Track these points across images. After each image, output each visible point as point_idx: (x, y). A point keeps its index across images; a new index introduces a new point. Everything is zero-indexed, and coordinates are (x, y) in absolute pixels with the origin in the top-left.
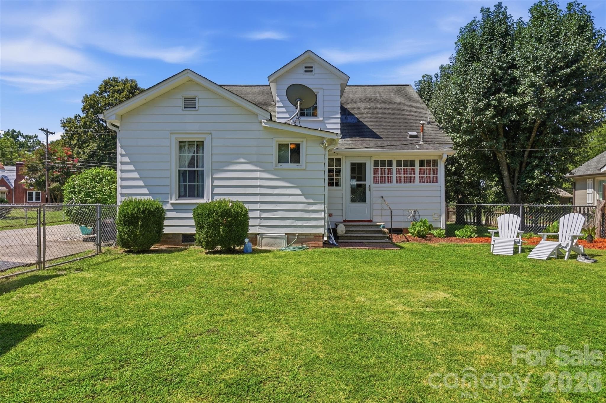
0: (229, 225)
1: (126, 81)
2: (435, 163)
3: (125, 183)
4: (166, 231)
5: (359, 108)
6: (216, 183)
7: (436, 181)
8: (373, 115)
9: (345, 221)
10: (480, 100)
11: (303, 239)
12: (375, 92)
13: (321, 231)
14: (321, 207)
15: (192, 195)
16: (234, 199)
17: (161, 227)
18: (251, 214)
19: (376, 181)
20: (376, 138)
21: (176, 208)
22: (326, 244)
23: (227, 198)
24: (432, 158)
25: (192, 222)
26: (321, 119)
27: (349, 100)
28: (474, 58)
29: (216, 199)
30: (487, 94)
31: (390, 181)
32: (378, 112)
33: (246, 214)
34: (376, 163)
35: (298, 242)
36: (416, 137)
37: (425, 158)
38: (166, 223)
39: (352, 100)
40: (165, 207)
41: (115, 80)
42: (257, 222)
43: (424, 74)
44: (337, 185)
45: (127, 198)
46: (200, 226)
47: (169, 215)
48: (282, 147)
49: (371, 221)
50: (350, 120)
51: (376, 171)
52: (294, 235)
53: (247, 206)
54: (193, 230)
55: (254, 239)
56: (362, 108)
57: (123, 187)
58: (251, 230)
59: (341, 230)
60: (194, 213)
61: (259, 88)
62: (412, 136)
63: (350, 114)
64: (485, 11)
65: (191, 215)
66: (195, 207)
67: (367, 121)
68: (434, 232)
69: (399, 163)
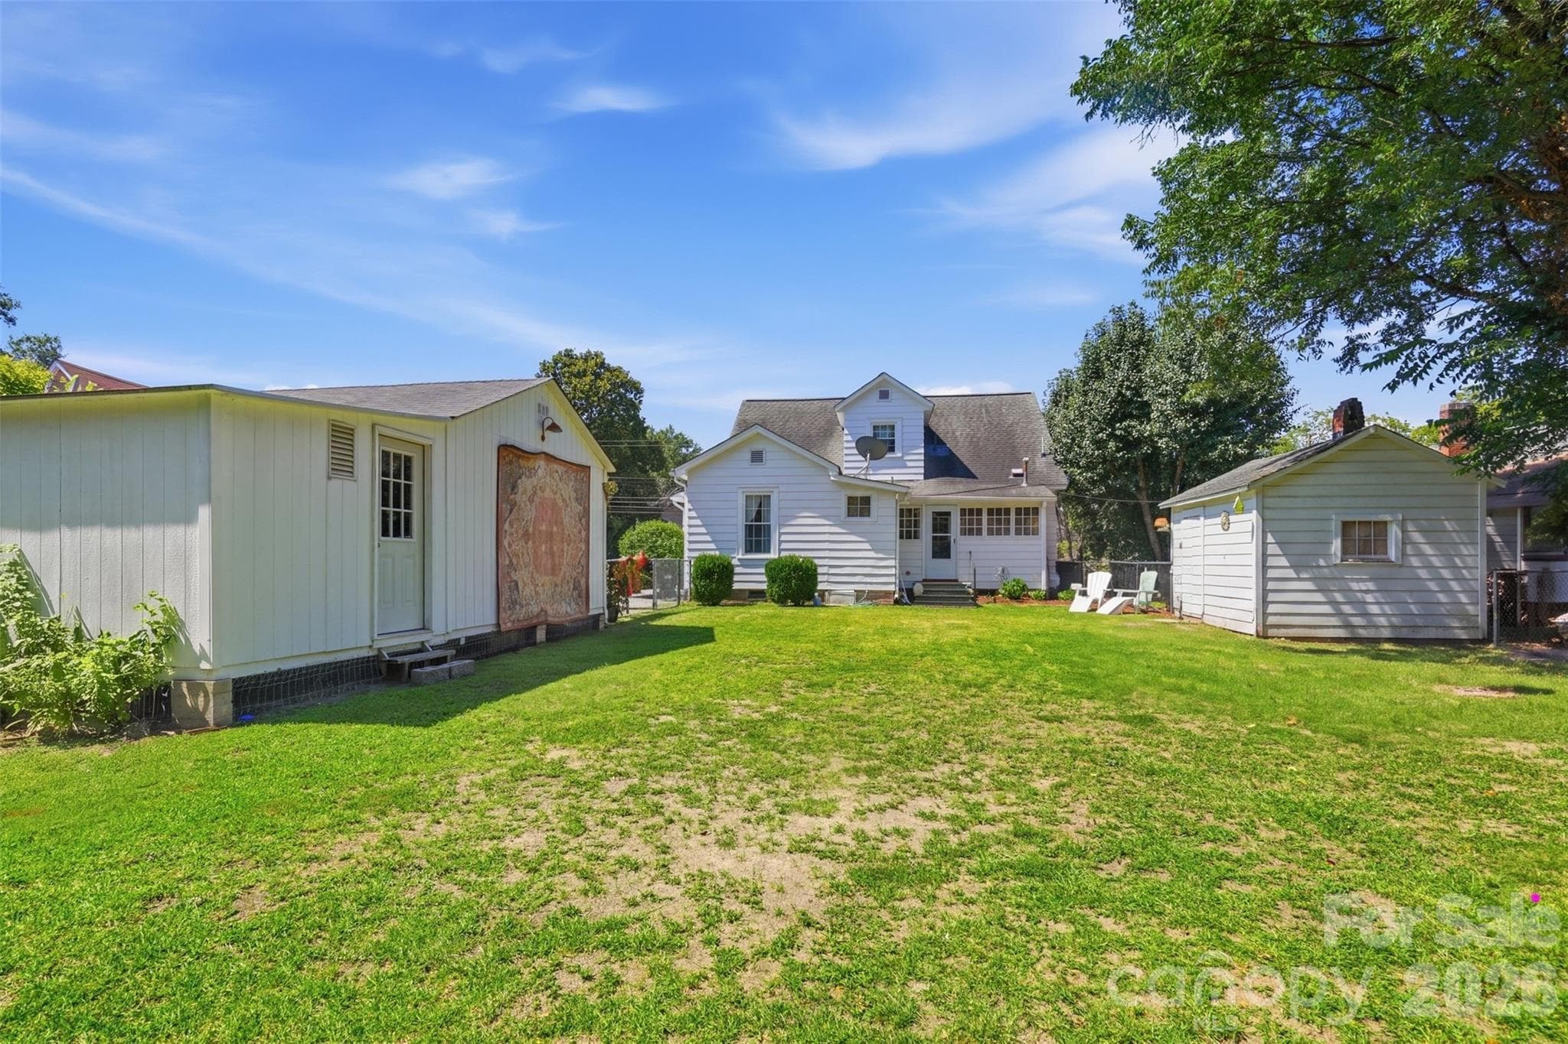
0: (800, 579)
1: (587, 358)
2: (1036, 511)
3: (693, 538)
4: (736, 586)
5: (954, 433)
6: (783, 538)
7: (1036, 532)
8: (971, 442)
9: (924, 580)
10: (1102, 430)
11: (874, 597)
12: (981, 406)
13: (892, 588)
14: (892, 563)
15: (758, 551)
16: (803, 554)
17: (731, 582)
18: (820, 570)
19: (963, 532)
20: (968, 477)
21: (744, 563)
22: (897, 602)
23: (797, 554)
24: (1031, 506)
25: (764, 578)
26: (899, 455)
27: (942, 420)
28: (1098, 375)
29: (783, 554)
30: (1111, 421)
31: (979, 532)
32: (979, 438)
33: (816, 570)
34: (963, 511)
35: (867, 599)
36: (1021, 475)
37: (1023, 506)
38: (736, 578)
39: (946, 420)
40: (735, 562)
41: (568, 354)
42: (825, 578)
43: (1062, 369)
44: (916, 537)
45: (701, 553)
46: (772, 580)
47: (737, 570)
48: (851, 500)
49: (956, 581)
50: (941, 452)
51: (963, 522)
52: (864, 591)
53: (817, 562)
54: (764, 587)
55: (822, 593)
56: (958, 434)
57: (690, 542)
58: (820, 587)
59: (918, 589)
60: (766, 566)
61: (821, 403)
62: (1016, 475)
63: (941, 443)
64: (1117, 311)
65: (763, 570)
66: (765, 563)
67: (963, 454)
68: (1032, 594)
69: (990, 512)
